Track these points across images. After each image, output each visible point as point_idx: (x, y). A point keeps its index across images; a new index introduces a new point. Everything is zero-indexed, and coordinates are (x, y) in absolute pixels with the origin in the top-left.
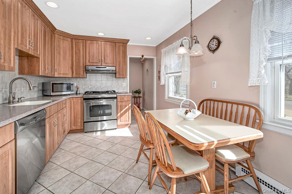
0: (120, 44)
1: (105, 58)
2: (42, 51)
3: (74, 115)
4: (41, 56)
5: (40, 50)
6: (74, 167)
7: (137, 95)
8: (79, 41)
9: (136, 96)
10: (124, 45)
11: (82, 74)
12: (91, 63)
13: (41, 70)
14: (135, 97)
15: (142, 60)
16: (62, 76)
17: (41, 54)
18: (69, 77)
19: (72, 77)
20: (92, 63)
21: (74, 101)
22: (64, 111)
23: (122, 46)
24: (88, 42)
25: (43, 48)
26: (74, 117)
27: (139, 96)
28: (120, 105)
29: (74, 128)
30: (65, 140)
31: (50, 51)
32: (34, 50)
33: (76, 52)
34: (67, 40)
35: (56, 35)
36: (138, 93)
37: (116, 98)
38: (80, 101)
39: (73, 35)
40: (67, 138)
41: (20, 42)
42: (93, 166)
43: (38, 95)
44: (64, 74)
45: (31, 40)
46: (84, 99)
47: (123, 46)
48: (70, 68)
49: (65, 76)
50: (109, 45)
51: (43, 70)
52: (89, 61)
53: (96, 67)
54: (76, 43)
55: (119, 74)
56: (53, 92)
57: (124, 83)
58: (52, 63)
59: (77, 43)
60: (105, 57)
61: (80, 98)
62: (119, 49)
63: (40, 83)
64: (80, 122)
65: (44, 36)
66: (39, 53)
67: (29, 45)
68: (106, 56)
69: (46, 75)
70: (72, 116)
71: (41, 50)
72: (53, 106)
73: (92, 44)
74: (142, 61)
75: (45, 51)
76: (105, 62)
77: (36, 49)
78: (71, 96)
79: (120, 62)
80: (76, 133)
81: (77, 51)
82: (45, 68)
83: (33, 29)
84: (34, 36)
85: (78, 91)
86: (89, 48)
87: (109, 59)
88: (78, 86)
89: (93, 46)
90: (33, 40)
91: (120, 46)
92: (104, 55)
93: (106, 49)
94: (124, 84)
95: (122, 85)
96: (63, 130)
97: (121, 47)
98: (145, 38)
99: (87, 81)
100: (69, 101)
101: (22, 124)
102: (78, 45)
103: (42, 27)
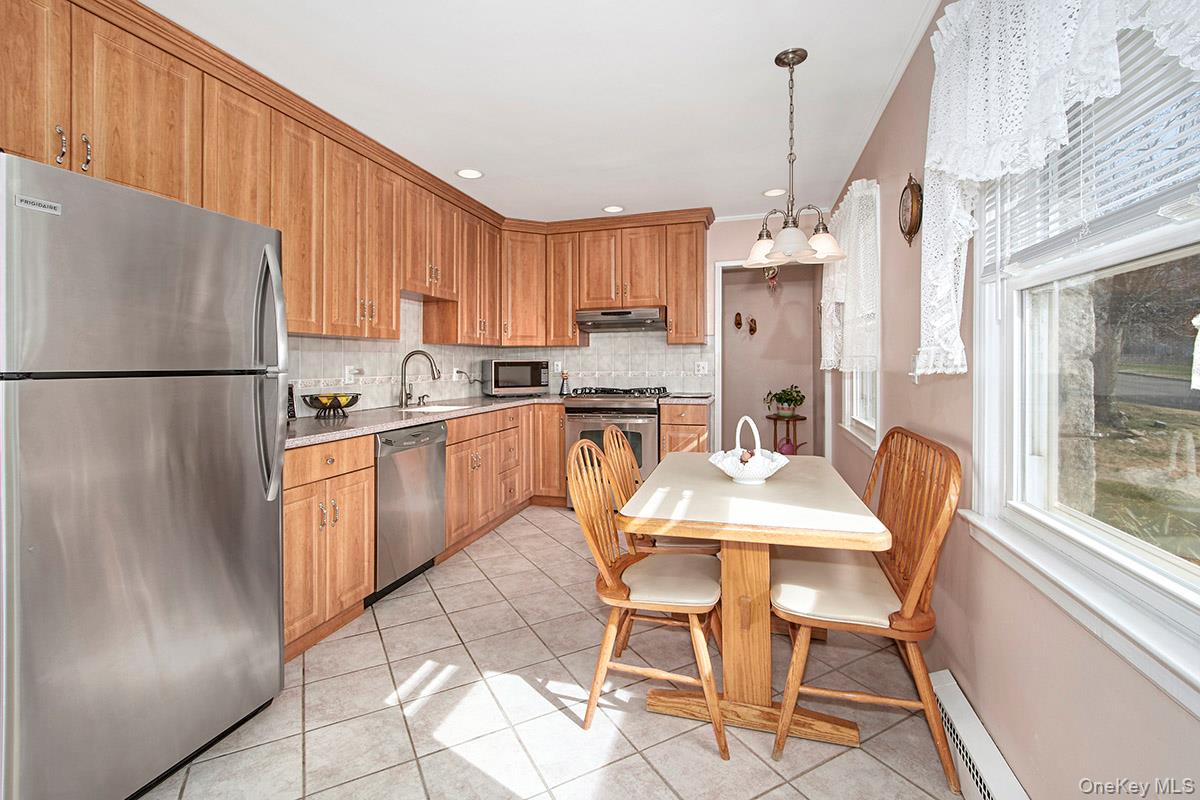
0: (679, 228)
1: (634, 281)
2: (465, 285)
3: (543, 455)
4: (462, 297)
5: (457, 284)
6: (499, 571)
7: (786, 410)
8: (562, 238)
9: (782, 413)
10: (694, 230)
11: (570, 335)
12: (594, 299)
13: (462, 331)
14: (776, 419)
15: (771, 272)
16: (519, 343)
17: (462, 292)
18: (539, 344)
19: (546, 346)
20: (597, 299)
21: (545, 413)
22: (511, 439)
23: (686, 233)
24: (587, 237)
25: (465, 277)
26: (543, 459)
27: (796, 413)
28: (671, 437)
29: (543, 490)
30: (517, 517)
31: (487, 282)
32: (443, 285)
33: (555, 272)
34: (531, 242)
35: (506, 234)
36: (787, 401)
37: (657, 411)
38: (557, 416)
39: (548, 224)
40: (524, 513)
41: (409, 276)
42: (534, 580)
43: (470, 392)
44: (523, 337)
45: (436, 265)
46: (569, 410)
47: (691, 233)
48: (540, 319)
49: (528, 343)
50: (646, 237)
51: (465, 330)
52: (588, 294)
53: (603, 314)
54: (554, 244)
55: (676, 332)
56: (497, 386)
57: (702, 364)
58: (495, 309)
59: (557, 246)
60: (634, 276)
61: (556, 406)
62: (677, 248)
63: (475, 364)
64: (557, 477)
65: (468, 247)
66: (455, 291)
67: (431, 277)
68: (636, 274)
69: (476, 343)
70: (538, 455)
71: (462, 282)
72: (468, 418)
73: (597, 243)
74: (770, 276)
75: (473, 279)
76: (634, 294)
77: (448, 281)
78: (536, 400)
79: (677, 289)
80: (549, 506)
81: (557, 270)
82: (473, 324)
83: (439, 238)
84: (442, 254)
85: (565, 389)
86: (589, 256)
87: (644, 282)
88: (565, 372)
89: (599, 246)
90: (439, 263)
91: (680, 234)
92: (631, 273)
93: (636, 252)
94: (704, 366)
95: (696, 368)
96: (505, 488)
97: (684, 236)
98: (763, 193)
99: (588, 355)
100: (531, 413)
101: (388, 442)
102: (560, 252)
103: (463, 225)
